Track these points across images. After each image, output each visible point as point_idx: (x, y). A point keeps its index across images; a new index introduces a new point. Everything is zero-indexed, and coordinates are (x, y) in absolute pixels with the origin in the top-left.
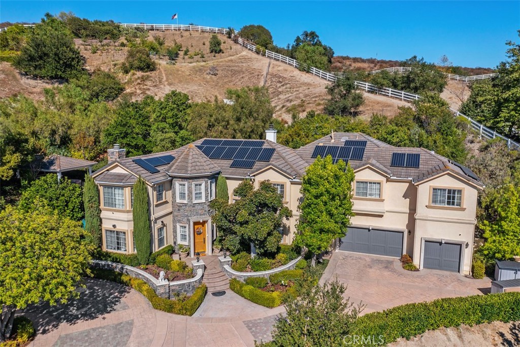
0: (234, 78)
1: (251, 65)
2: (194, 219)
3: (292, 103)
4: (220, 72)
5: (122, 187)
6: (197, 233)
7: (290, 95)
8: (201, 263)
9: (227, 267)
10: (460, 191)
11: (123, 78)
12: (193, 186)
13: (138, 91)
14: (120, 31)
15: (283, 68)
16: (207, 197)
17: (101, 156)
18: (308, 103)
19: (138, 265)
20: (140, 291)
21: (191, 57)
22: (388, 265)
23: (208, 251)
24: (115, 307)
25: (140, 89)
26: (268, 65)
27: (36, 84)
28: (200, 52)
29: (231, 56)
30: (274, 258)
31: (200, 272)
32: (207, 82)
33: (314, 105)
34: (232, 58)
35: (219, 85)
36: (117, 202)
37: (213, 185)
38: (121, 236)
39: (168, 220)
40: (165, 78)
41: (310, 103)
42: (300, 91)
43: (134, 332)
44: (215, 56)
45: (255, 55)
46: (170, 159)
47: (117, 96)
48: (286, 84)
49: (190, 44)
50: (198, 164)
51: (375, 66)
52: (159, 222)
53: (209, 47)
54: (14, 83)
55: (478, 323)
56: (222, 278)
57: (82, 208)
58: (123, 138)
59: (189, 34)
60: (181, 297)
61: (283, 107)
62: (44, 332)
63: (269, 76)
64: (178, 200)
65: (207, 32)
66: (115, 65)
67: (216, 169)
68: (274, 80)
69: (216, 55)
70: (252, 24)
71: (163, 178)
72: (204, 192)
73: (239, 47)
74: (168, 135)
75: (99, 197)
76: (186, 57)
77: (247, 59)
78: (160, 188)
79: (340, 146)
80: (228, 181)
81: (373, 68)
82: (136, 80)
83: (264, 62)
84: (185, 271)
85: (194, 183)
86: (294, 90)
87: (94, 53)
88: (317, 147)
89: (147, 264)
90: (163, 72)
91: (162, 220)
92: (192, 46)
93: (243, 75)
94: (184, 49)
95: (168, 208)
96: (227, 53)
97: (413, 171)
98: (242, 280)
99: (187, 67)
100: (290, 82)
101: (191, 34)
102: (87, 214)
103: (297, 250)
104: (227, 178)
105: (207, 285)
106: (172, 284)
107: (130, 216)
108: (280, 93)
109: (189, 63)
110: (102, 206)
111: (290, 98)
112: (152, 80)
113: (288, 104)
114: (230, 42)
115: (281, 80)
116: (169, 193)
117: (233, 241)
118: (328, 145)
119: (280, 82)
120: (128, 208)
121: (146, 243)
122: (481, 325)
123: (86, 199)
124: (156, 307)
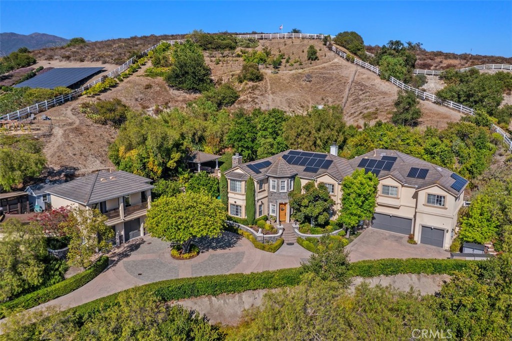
0: (324, 85)
1: (340, 73)
2: (280, 201)
3: (369, 110)
4: (314, 79)
5: (241, 181)
6: (281, 210)
7: (368, 102)
8: (282, 226)
9: (296, 230)
10: (444, 197)
11: (238, 87)
12: (280, 182)
13: (249, 99)
14: (237, 43)
15: (366, 76)
16: (288, 189)
17: (223, 151)
18: (381, 112)
19: (247, 225)
20: (248, 238)
21: (292, 65)
22: (398, 239)
23: (287, 221)
24: (235, 245)
25: (251, 97)
26: (354, 72)
27: (180, 94)
28: (299, 60)
29: (325, 63)
30: (324, 228)
31: (281, 232)
32: (303, 88)
33: (385, 113)
34: (325, 65)
35: (313, 90)
36: (237, 189)
37: (292, 182)
38: (239, 208)
39: (265, 201)
40: (269, 87)
41: (383, 111)
42: (377, 100)
43: (245, 257)
44: (311, 64)
45: (345, 62)
46: (268, 164)
47: (234, 102)
48: (367, 92)
49: (292, 52)
50: (284, 169)
51: (466, 63)
52: (260, 201)
53: (307, 55)
54: (166, 94)
55: (433, 273)
56: (293, 236)
57: (218, 191)
58: (239, 141)
59: (291, 42)
60: (269, 243)
61: (361, 113)
62: (202, 252)
63: (353, 84)
64: (271, 190)
65: (307, 38)
66: (233, 75)
67: (294, 172)
68: (357, 88)
69: (312, 62)
70: (346, 31)
71: (263, 177)
72: (286, 186)
73: (332, 54)
74: (268, 140)
75: (227, 185)
76: (288, 65)
77: (337, 66)
78: (261, 183)
79: (378, 159)
80: (301, 180)
81: (463, 65)
82: (248, 89)
83: (352, 69)
84: (272, 230)
85: (280, 180)
86: (372, 98)
87: (217, 64)
88: (363, 159)
89: (252, 225)
90: (268, 81)
91: (261, 200)
92: (293, 54)
93: (332, 83)
94: (286, 57)
95: (265, 194)
96: (322, 61)
97: (420, 181)
98: (304, 238)
99: (288, 74)
100: (370, 91)
101: (293, 42)
102: (221, 194)
103: (340, 225)
104: (301, 178)
105: (284, 239)
106: (265, 236)
107: (244, 197)
108: (361, 100)
109: (289, 70)
110: (229, 190)
111: (368, 106)
112: (259, 90)
113: (365, 111)
114: (325, 49)
115: (363, 88)
116: (266, 185)
117: (301, 215)
118: (370, 158)
119: (362, 90)
120: (243, 192)
121: (252, 213)
122: (434, 275)
123: (221, 186)
124: (257, 247)
